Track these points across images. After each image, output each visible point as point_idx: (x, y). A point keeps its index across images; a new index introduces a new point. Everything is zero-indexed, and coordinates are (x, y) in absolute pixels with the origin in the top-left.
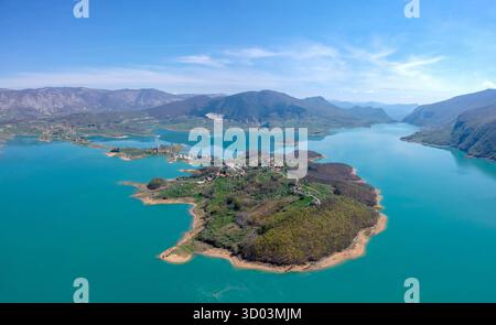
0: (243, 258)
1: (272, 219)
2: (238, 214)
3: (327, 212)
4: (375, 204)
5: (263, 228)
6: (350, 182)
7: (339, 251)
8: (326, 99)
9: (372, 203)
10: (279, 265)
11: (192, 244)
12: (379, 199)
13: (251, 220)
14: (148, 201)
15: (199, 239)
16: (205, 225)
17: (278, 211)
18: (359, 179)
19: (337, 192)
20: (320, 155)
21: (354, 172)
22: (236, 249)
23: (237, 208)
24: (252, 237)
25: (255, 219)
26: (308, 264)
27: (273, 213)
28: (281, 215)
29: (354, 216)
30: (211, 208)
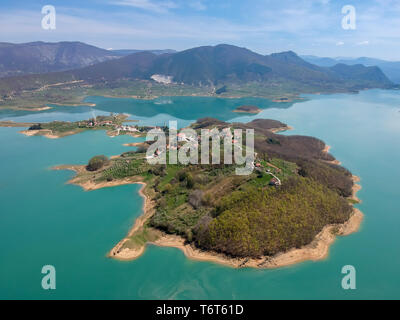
0: (197, 247)
1: (228, 199)
2: (191, 192)
3: (288, 195)
4: (350, 194)
5: (218, 209)
6: (320, 162)
7: (298, 247)
8: (299, 54)
9: (346, 192)
10: (233, 256)
11: (145, 232)
12: (356, 188)
13: (205, 200)
14: (90, 186)
15: (151, 225)
16: (156, 207)
17: (234, 189)
18: (334, 159)
19: (302, 173)
20: (284, 126)
21: (328, 149)
22: (190, 235)
23: (190, 186)
24: (207, 221)
25: (209, 199)
26: (263, 258)
27: (228, 192)
28: (237, 194)
29: (321, 206)
30: (163, 186)
